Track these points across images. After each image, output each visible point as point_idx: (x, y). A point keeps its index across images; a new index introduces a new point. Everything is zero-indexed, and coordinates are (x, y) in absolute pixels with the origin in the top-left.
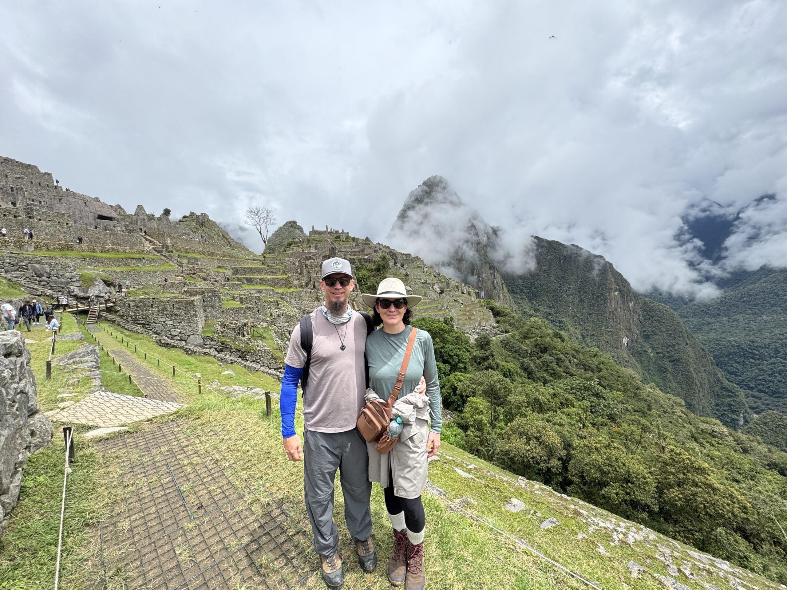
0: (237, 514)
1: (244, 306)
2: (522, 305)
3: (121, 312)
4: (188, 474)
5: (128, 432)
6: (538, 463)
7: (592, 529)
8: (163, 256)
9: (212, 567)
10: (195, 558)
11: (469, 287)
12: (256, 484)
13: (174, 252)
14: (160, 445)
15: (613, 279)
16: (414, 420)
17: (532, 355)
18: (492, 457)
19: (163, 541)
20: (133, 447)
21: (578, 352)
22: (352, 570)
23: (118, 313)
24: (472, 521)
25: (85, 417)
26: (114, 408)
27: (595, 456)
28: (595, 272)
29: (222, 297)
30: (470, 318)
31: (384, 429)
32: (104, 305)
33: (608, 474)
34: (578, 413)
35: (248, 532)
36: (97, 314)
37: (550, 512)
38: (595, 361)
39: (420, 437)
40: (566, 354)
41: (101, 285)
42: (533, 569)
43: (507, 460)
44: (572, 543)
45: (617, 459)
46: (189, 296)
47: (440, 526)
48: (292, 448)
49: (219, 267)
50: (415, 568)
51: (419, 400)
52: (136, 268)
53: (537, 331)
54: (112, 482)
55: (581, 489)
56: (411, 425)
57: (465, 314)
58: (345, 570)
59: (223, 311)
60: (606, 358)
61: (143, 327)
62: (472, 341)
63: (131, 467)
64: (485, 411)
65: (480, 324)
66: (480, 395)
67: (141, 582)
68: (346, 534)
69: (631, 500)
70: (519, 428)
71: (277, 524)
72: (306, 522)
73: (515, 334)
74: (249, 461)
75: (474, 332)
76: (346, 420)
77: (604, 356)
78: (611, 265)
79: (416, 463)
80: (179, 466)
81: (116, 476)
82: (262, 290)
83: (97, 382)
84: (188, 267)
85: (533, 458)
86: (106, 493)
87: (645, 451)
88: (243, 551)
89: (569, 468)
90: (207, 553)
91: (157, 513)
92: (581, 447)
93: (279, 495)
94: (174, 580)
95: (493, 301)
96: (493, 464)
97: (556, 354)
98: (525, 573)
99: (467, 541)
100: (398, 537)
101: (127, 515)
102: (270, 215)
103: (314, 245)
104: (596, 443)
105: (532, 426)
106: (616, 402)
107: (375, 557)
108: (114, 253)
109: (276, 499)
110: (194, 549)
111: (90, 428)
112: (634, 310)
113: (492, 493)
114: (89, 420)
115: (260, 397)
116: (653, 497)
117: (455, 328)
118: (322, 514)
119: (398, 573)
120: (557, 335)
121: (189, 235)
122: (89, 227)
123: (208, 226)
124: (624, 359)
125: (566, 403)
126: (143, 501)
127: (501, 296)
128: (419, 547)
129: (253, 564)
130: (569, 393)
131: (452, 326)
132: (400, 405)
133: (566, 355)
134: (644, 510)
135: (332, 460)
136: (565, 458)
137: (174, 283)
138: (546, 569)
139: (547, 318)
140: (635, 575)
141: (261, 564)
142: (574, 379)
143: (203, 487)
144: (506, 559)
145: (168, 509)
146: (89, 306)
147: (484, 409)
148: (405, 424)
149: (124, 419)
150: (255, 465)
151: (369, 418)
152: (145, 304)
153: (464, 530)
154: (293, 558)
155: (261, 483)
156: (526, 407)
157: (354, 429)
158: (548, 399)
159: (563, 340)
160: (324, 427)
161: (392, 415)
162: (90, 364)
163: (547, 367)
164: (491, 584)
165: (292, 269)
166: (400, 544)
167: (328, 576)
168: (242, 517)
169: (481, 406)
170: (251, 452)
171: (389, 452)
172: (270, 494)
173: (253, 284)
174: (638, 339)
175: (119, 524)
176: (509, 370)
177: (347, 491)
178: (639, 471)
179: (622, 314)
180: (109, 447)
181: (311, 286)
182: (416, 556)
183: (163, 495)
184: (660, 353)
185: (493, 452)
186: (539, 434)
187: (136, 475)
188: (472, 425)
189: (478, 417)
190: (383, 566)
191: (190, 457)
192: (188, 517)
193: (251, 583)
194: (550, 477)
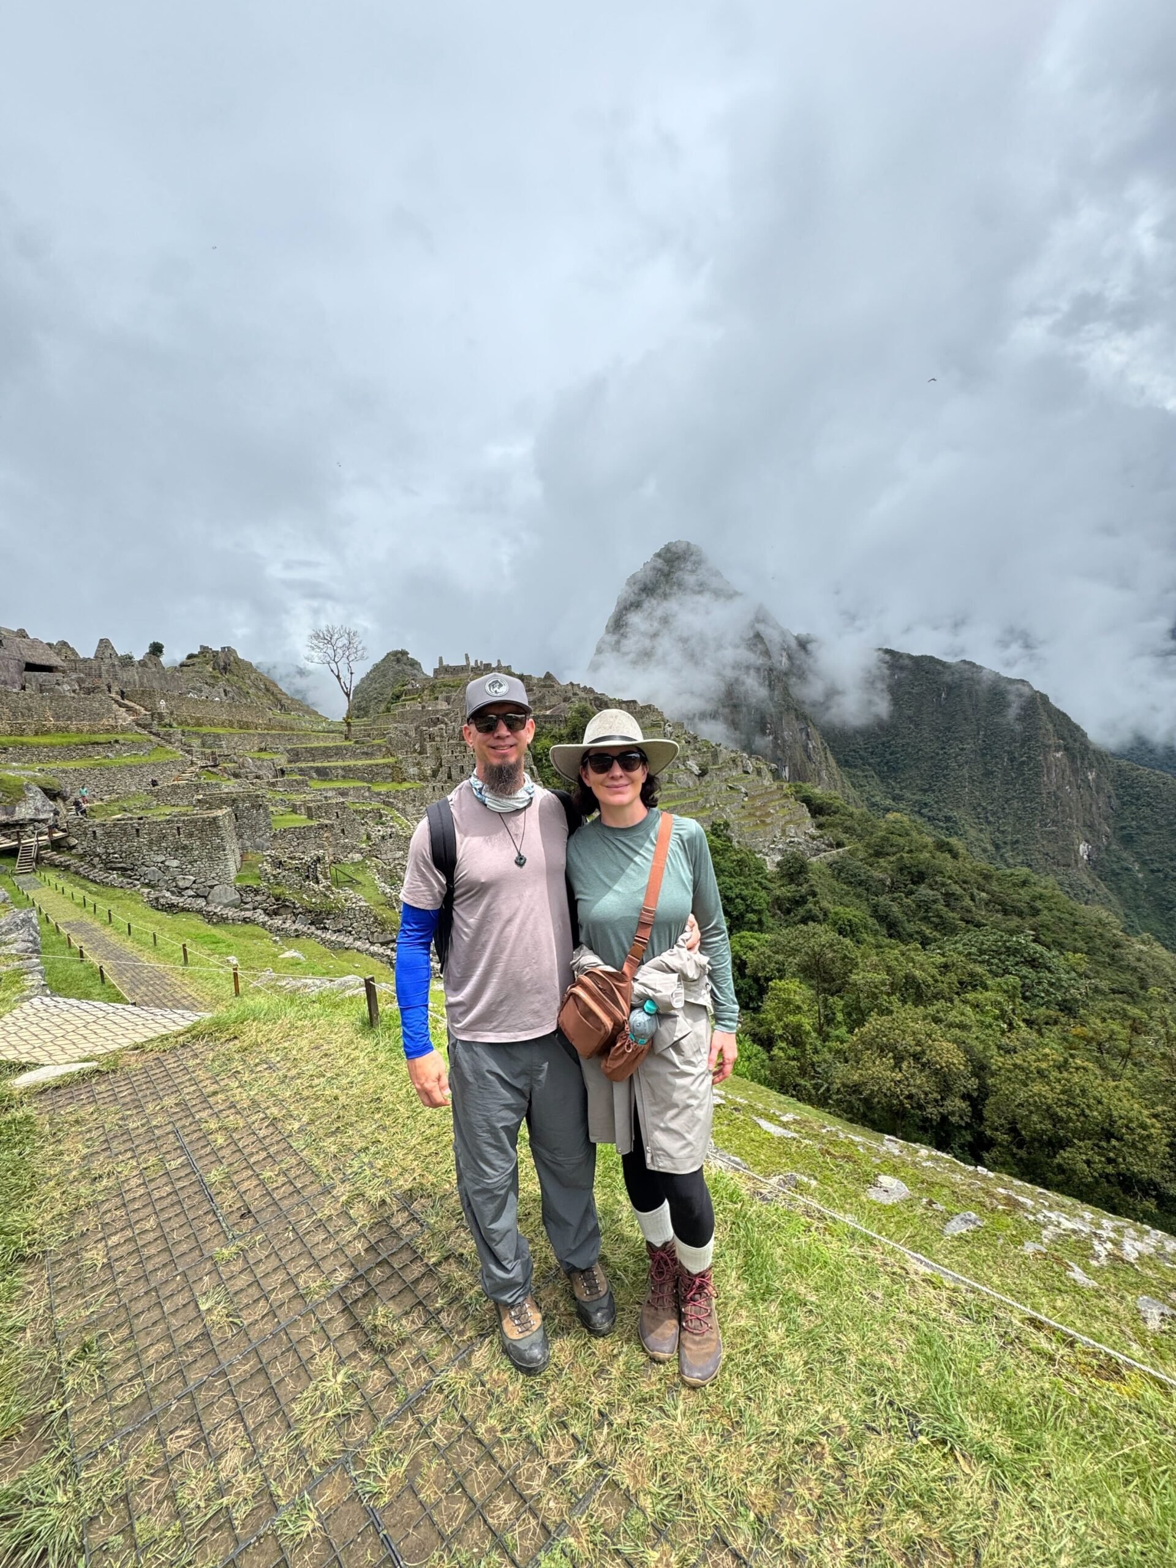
0: (320, 1224)
1: (314, 823)
2: (867, 788)
3: (79, 848)
4: (219, 1150)
5: (98, 1071)
6: (921, 1107)
7: (1048, 1233)
8: (154, 734)
9: (274, 1335)
10: (239, 1317)
11: (758, 759)
12: (356, 1164)
13: (175, 725)
14: (161, 1094)
15: (1050, 727)
16: (681, 1005)
17: (893, 888)
18: (826, 1099)
19: (173, 1286)
20: (107, 1100)
21: (987, 877)
22: (562, 1331)
23: (74, 851)
24: (809, 1220)
25: (14, 1047)
26: (70, 1028)
27: (1037, 1087)
28: (1013, 712)
29: (272, 809)
30: (763, 822)
31: (619, 1027)
32: (46, 837)
33: (1067, 1122)
34: (996, 1001)
35: (345, 1260)
36: (33, 854)
37: (958, 1201)
38: (1024, 894)
39: (695, 1041)
40: (965, 882)
41: (39, 797)
42: (951, 1316)
43: (856, 1104)
44: (1013, 1263)
45: (1083, 1091)
46: (208, 809)
47: (742, 1232)
48: (426, 1080)
49: (261, 750)
50: (698, 1323)
51: (688, 964)
52: (104, 761)
53: (901, 841)
54: (70, 1171)
55: (1014, 1155)
56: (676, 1016)
57: (754, 815)
58: (552, 1330)
59: (275, 836)
60: (1046, 888)
61: (123, 875)
62: (770, 868)
63: (106, 1141)
64: (805, 1007)
65: (784, 832)
66: (794, 975)
67: (131, 1372)
68: (546, 1257)
69: (1119, 1174)
70: (877, 1037)
71: (402, 1243)
72: (463, 1235)
73: (857, 849)
74: (339, 1117)
75: (773, 849)
76: (536, 1013)
77: (1043, 884)
78: (1044, 698)
79: (690, 1097)
80: (201, 1134)
81: (76, 1159)
82: (348, 789)
83: (34, 979)
84: (203, 753)
85: (910, 1097)
86: (57, 1194)
87: (1141, 1071)
88: (335, 1299)
89: (986, 1113)
90: (262, 1308)
91: (159, 1229)
92: (1009, 1071)
93: (405, 1183)
94: (198, 1365)
95: (809, 784)
96: (830, 1113)
97: (943, 885)
98: (935, 1325)
99: (803, 1263)
100: (658, 1258)
101: (100, 1235)
102: (356, 640)
103: (444, 694)
104: (1038, 1060)
105: (903, 1031)
106: (1073, 974)
107: (612, 1304)
108: (60, 734)
109: (398, 1192)
110: (235, 1300)
111: (23, 1068)
112: (1097, 786)
113: (837, 1166)
114: (21, 1053)
115: (356, 992)
116: (1163, 1167)
117: (735, 844)
118: (496, 1218)
119: (662, 1334)
120: (942, 846)
121: (201, 691)
122: (9, 688)
123: (236, 672)
124: (1083, 888)
125: (972, 983)
126: (131, 1207)
127: (824, 773)
128: (703, 1277)
129: (356, 1325)
130: (975, 961)
131: (729, 839)
132: (649, 976)
133: (965, 886)
134: (1146, 1194)
135: (512, 1101)
136: (975, 1094)
137: (178, 786)
138: (978, 1315)
139: (919, 813)
140: (1154, 1324)
141: (376, 1326)
142: (983, 932)
143: (250, 1173)
144: (891, 1296)
145: (182, 1219)
146: (19, 840)
147: (803, 1002)
148: (663, 1013)
149: (88, 1047)
150: (352, 1125)
151: (586, 1005)
152: (125, 830)
153: (794, 1240)
154: (439, 1311)
155: (366, 1160)
156: (888, 994)
157: (554, 1033)
158: (933, 977)
159: (955, 856)
160: (490, 1031)
161: (633, 998)
162: (21, 946)
163: (926, 911)
164: (863, 1350)
165: (404, 745)
166: (662, 1273)
167: (514, 1346)
168: (331, 1230)
169: (797, 998)
170: (343, 1100)
171: (631, 1077)
172: (386, 1182)
173: (331, 780)
174: (1110, 844)
175: (84, 1254)
176: (849, 921)
177: (546, 1166)
178: (1132, 1114)
179: (1074, 795)
180: (60, 1104)
181: (442, 775)
182: (697, 1296)
183: (170, 1194)
184: (1159, 871)
185: (828, 1090)
186: (919, 1048)
187: (116, 1155)
188: (781, 1036)
189: (791, 1019)
190: (629, 1321)
191: (221, 1116)
192: (222, 1235)
193: (355, 1367)
194: (948, 1135)
